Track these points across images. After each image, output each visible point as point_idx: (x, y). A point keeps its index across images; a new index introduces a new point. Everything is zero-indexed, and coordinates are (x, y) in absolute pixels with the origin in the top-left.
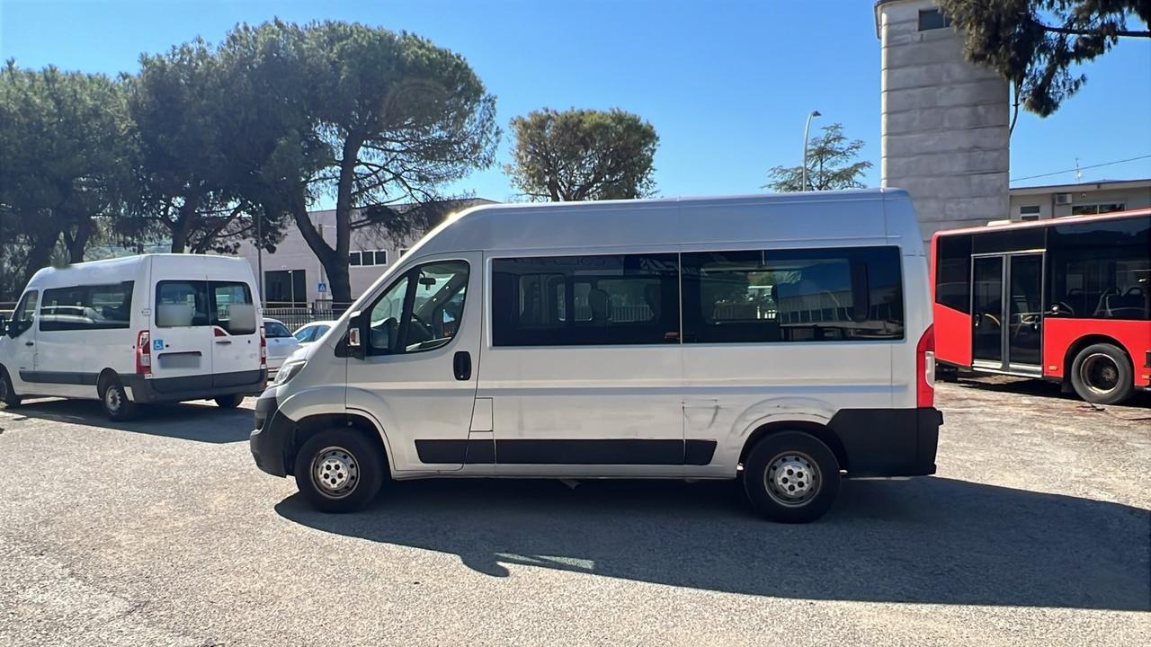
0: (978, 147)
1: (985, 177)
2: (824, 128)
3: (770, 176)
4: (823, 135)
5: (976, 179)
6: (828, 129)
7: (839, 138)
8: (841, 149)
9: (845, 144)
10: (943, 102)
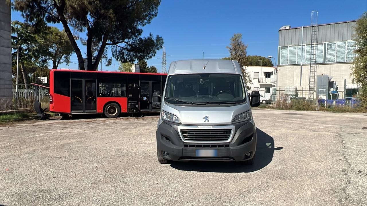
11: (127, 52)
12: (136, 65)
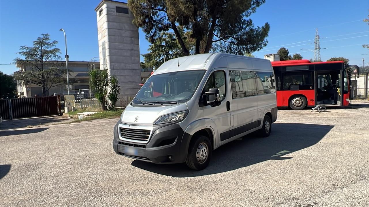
0: (132, 49)
1: (135, 58)
2: (42, 34)
3: (20, 49)
4: (42, 36)
5: (133, 58)
6: (44, 35)
7: (48, 39)
8: (49, 43)
9: (50, 41)
10: (124, 35)
11: (235, 47)
12: (275, 56)
